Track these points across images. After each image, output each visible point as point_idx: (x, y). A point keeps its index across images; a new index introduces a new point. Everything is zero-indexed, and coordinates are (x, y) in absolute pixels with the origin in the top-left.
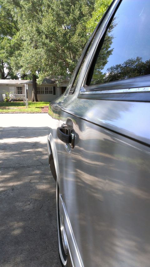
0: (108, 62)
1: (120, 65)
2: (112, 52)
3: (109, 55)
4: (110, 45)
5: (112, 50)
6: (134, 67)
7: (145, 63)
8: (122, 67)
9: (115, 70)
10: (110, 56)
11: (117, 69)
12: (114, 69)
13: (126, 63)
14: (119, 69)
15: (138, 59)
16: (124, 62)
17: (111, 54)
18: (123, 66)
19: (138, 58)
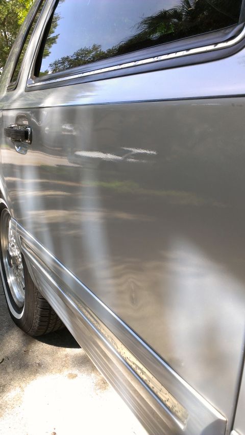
0: (50, 53)
1: (68, 58)
2: (56, 40)
3: (52, 43)
4: (54, 29)
5: (56, 37)
6: (90, 59)
7: (106, 52)
8: (71, 60)
9: (60, 66)
10: (54, 46)
11: (63, 63)
12: (59, 63)
13: (78, 54)
14: (66, 64)
15: (95, 48)
16: (73, 53)
17: (55, 42)
18: (73, 58)
19: (94, 46)
